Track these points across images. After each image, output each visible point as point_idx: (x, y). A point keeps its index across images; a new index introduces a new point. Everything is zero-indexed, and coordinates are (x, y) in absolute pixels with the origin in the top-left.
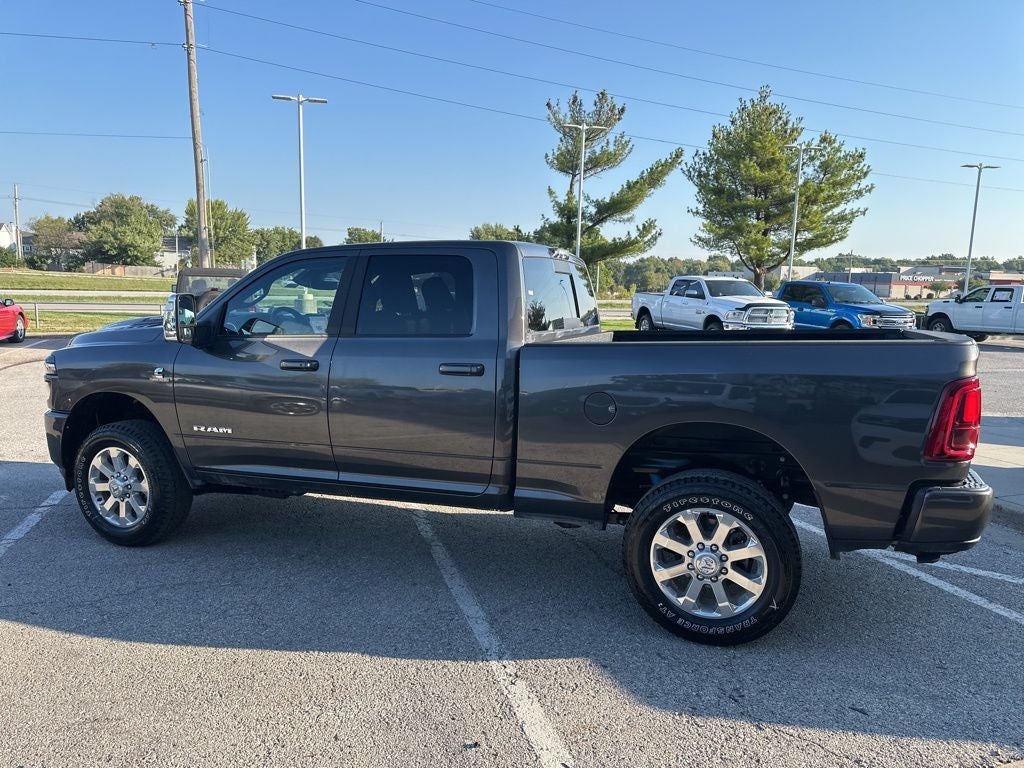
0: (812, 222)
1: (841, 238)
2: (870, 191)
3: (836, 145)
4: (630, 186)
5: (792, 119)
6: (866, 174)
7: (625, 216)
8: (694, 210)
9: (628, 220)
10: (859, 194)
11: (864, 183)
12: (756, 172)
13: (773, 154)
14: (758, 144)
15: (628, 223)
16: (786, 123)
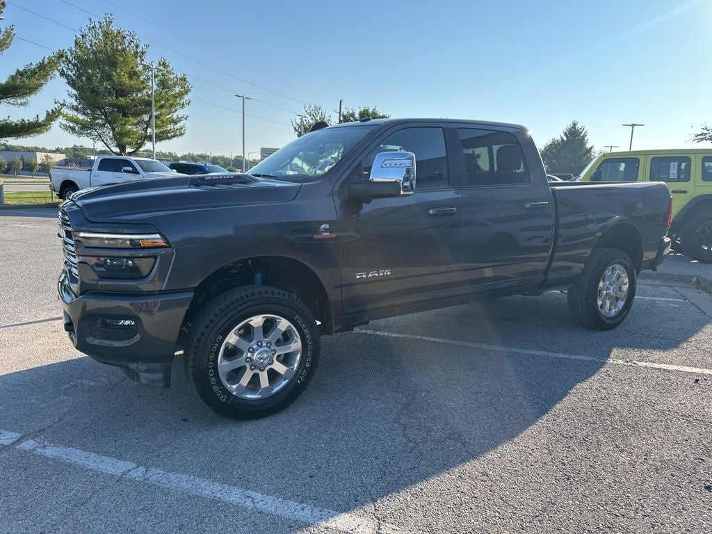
0: (163, 122)
1: (181, 134)
2: (189, 104)
3: (169, 69)
4: (20, 74)
5: (141, 45)
6: (187, 92)
7: (19, 101)
8: (62, 102)
9: (21, 104)
10: (183, 106)
11: (186, 98)
12: (126, 80)
13: (132, 68)
14: (121, 59)
15: (21, 107)
16: (137, 46)
